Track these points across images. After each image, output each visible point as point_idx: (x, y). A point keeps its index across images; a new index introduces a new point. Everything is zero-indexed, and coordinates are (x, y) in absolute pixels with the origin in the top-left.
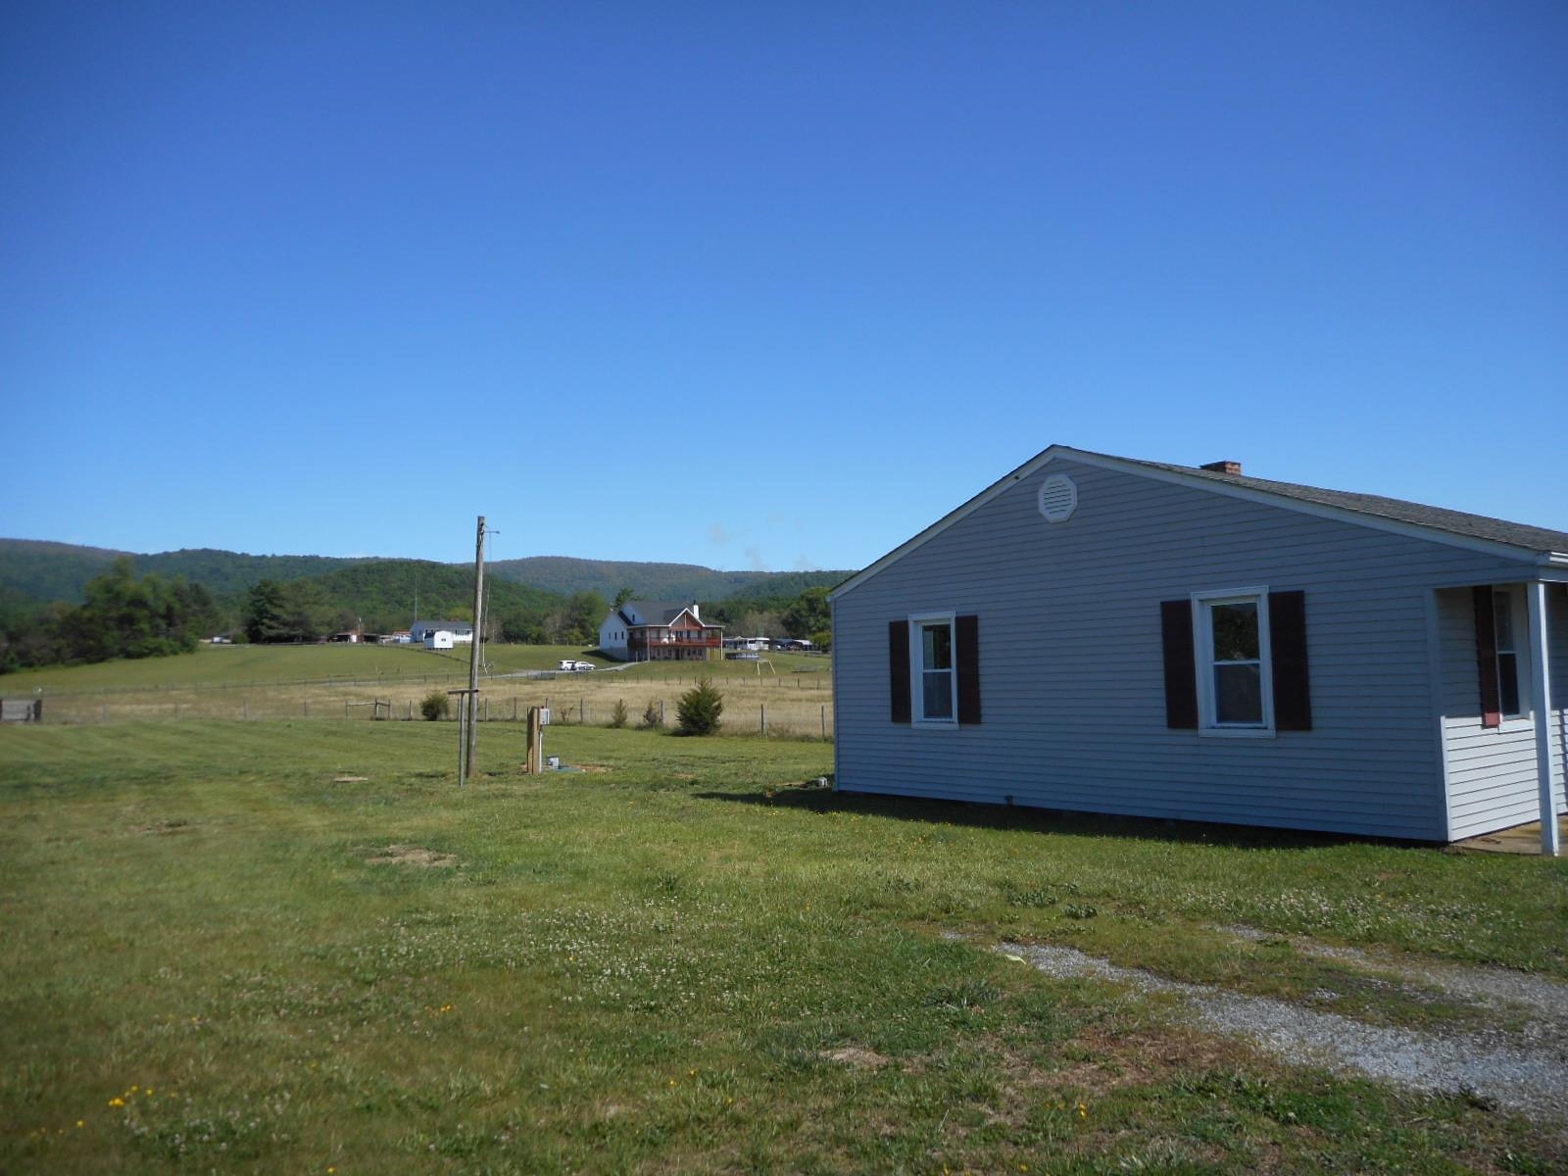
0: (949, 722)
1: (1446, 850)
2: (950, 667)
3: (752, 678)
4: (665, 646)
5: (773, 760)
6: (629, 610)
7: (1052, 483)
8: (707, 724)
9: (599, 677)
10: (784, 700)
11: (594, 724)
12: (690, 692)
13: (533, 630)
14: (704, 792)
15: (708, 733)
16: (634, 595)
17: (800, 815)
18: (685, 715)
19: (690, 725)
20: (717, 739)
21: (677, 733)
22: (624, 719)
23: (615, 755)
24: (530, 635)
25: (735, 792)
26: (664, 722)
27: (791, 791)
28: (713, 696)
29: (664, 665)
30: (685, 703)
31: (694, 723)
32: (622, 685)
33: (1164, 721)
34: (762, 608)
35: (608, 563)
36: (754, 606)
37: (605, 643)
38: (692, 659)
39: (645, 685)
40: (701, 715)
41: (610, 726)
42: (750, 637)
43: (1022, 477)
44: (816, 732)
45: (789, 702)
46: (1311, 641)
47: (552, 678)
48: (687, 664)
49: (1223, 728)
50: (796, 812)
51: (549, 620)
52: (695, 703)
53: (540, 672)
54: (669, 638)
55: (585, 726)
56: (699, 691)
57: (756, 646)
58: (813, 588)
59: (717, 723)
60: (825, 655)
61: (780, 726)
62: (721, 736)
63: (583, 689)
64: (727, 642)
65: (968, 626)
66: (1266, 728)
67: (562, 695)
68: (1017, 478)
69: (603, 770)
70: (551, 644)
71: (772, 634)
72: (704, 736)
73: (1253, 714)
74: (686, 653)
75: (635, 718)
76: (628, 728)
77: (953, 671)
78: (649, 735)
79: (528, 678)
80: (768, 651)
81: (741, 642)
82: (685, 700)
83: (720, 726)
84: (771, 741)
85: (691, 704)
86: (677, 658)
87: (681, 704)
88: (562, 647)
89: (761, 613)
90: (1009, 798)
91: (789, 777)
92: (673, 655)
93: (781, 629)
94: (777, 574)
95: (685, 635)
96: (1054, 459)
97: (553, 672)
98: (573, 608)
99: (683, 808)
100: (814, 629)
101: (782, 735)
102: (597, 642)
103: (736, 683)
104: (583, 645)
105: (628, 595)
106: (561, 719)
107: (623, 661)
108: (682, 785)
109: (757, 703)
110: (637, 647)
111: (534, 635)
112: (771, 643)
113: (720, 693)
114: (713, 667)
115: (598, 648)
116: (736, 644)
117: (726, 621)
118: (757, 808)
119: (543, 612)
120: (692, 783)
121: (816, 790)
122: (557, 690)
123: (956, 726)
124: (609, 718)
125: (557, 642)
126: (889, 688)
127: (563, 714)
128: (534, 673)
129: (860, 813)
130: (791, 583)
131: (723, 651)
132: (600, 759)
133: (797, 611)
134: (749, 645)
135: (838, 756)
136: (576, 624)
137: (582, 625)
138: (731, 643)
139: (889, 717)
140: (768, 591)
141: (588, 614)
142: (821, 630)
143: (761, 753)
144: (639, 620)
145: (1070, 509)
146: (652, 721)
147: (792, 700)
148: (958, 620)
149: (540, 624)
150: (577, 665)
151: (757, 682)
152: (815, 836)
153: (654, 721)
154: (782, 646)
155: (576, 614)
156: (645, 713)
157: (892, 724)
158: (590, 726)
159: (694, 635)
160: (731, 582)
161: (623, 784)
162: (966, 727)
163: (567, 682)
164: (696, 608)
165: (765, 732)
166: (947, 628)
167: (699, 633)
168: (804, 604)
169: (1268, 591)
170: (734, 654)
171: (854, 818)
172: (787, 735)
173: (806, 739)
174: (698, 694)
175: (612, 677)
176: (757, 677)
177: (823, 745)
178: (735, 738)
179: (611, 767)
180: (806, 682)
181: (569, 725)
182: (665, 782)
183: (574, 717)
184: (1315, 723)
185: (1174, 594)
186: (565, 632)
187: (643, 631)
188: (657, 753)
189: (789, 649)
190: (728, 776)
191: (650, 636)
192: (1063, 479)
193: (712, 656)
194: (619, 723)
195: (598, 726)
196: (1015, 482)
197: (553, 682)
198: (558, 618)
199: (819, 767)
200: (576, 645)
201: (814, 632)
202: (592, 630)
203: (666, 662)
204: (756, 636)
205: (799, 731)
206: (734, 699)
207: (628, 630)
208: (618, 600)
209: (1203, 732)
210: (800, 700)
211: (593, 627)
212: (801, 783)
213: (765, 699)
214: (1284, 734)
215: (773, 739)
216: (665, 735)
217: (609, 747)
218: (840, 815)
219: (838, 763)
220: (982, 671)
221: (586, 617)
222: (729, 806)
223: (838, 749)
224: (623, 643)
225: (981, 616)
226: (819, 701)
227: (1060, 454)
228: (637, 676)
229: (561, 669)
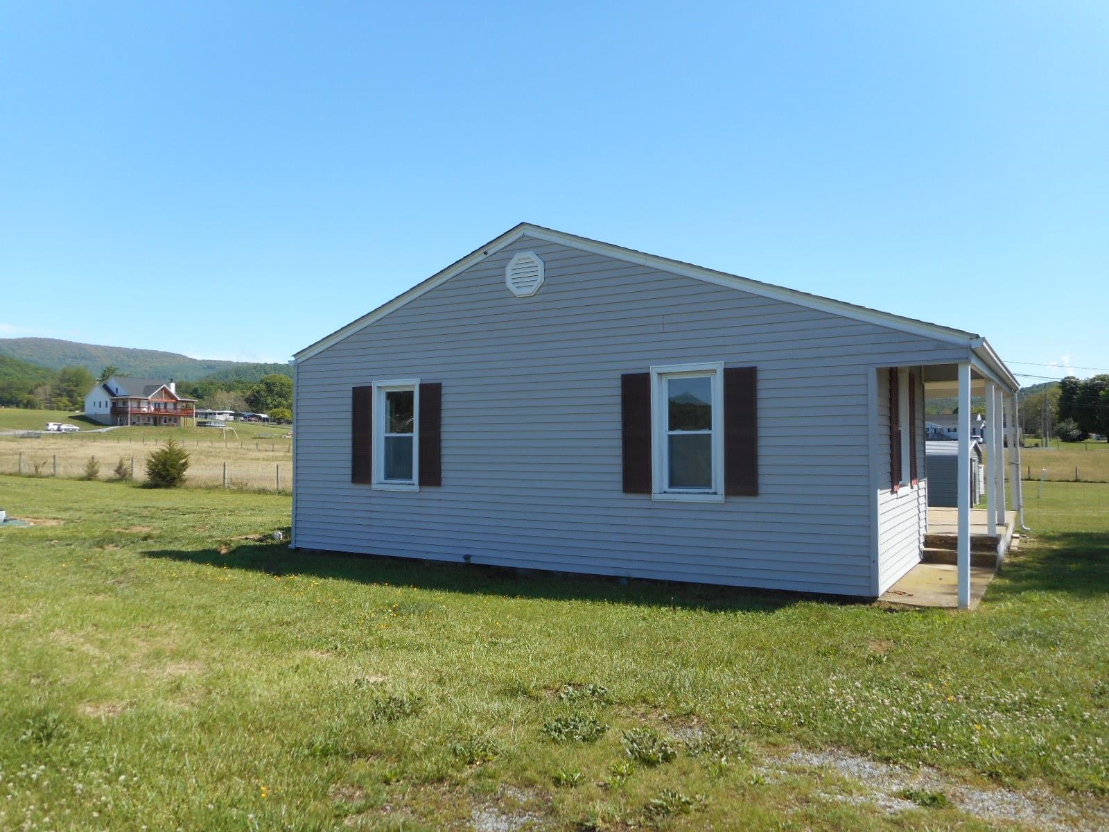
0: (410, 484)
1: (875, 605)
2: (412, 432)
3: (219, 442)
4: (144, 414)
5: (232, 512)
6: (113, 383)
7: (519, 260)
8: (174, 478)
9: (83, 437)
10: (244, 459)
11: (65, 476)
12: (159, 451)
13: (25, 396)
14: (155, 549)
15: (174, 486)
16: (118, 372)
17: (255, 579)
18: (153, 470)
19: (157, 479)
20: (182, 491)
21: (145, 486)
22: (97, 473)
23: (76, 506)
24: (22, 401)
25: (190, 549)
26: (134, 476)
27: (246, 547)
28: (181, 454)
29: (142, 430)
30: (154, 460)
31: (163, 478)
32: (102, 445)
33: (620, 486)
34: (229, 389)
35: (97, 347)
36: (222, 386)
37: (90, 410)
38: (168, 425)
39: (124, 444)
40: (168, 470)
41: (82, 479)
42: (219, 410)
43: (490, 253)
44: (271, 486)
45: (248, 461)
46: (761, 413)
47: (38, 437)
48: (163, 429)
49: (674, 493)
50: (250, 574)
51: (39, 389)
52: (163, 460)
53: (27, 431)
54: (149, 408)
55: (57, 478)
56: (167, 450)
57: (224, 418)
58: (270, 375)
59: (184, 478)
60: (279, 426)
61: (240, 481)
62: (187, 488)
63: (66, 446)
64: (199, 413)
65: (431, 393)
66: (715, 493)
67: (44, 451)
68: (486, 253)
69: (54, 523)
70: (40, 409)
71: (237, 409)
72: (171, 488)
73: (704, 481)
74: (163, 420)
75: (105, 472)
76: (99, 480)
77: (415, 435)
78: (119, 487)
79: (15, 436)
80: (233, 421)
81: (211, 414)
82: (154, 457)
83: (185, 480)
84: (231, 493)
85: (160, 461)
86: (155, 424)
87: (150, 461)
88: (52, 411)
89: (228, 392)
90: (467, 557)
91: (246, 530)
92: (152, 421)
93: (244, 405)
94: (243, 363)
95: (162, 406)
96: (523, 236)
97: (39, 432)
98: (62, 380)
99: (125, 570)
100: (271, 406)
101: (241, 488)
102: (82, 408)
103: (205, 445)
104: (70, 410)
105: (113, 372)
106: (34, 472)
107: (107, 425)
108: (132, 540)
109: (221, 461)
110: (119, 414)
111: (25, 401)
112: (236, 415)
113: (187, 453)
114: (186, 433)
115: (83, 413)
116: (206, 415)
117: (198, 397)
118: (209, 570)
119: (35, 383)
120: (145, 539)
121: (272, 544)
122: (41, 447)
123: (416, 488)
124: (82, 472)
125: (46, 408)
126: (350, 450)
127: (36, 468)
128: (21, 432)
129: (321, 576)
130: (254, 371)
131: (195, 420)
132: (59, 510)
133: (258, 392)
134: (217, 416)
135: (296, 508)
136: (64, 393)
137: (70, 394)
138: (202, 414)
139: (349, 478)
140: (235, 376)
141: (76, 386)
142: (276, 407)
143: (221, 505)
144: (122, 392)
145: (536, 285)
146: (122, 475)
147: (252, 459)
148: (422, 387)
149: (31, 392)
150: (63, 427)
151: (222, 445)
152: (272, 609)
153: (124, 475)
154: (245, 417)
155: (64, 385)
156: (115, 468)
157: (351, 486)
158: (63, 479)
159: (170, 407)
160: (205, 368)
161: (66, 541)
162: (427, 489)
163: (52, 441)
164: (173, 385)
165: (226, 486)
166: (411, 394)
167: (175, 404)
168: (263, 386)
169: (723, 367)
170: (205, 423)
171: (315, 581)
172: (245, 488)
173: (262, 491)
174: (166, 453)
175: (95, 437)
176: (223, 441)
177: (277, 497)
178: (199, 490)
179: (63, 519)
180: (263, 446)
181: (42, 477)
182: (116, 537)
183: (45, 470)
184: (762, 489)
185: (634, 368)
186: (53, 399)
187: (125, 401)
188: (120, 505)
189: (250, 420)
190: (185, 529)
191: (131, 406)
192: (531, 256)
193: (185, 423)
194: (91, 476)
195: (70, 478)
196: (484, 256)
197: (38, 440)
198: (48, 388)
199: (275, 519)
200: (64, 410)
201: (271, 408)
202: (79, 399)
203: (145, 427)
204: (224, 409)
205: (256, 485)
206: (202, 457)
207: (112, 400)
208: (103, 376)
209: (656, 496)
210: (258, 459)
211: (80, 396)
212: (257, 536)
213: (229, 458)
214: (734, 499)
215: (234, 492)
216: (134, 487)
217: (75, 497)
218: (298, 579)
219: (296, 514)
220: (443, 436)
221: (74, 388)
222: (178, 567)
223: (296, 501)
224: (107, 411)
225: (444, 384)
226: (273, 460)
227: (530, 232)
228: (117, 437)
229: (48, 430)
